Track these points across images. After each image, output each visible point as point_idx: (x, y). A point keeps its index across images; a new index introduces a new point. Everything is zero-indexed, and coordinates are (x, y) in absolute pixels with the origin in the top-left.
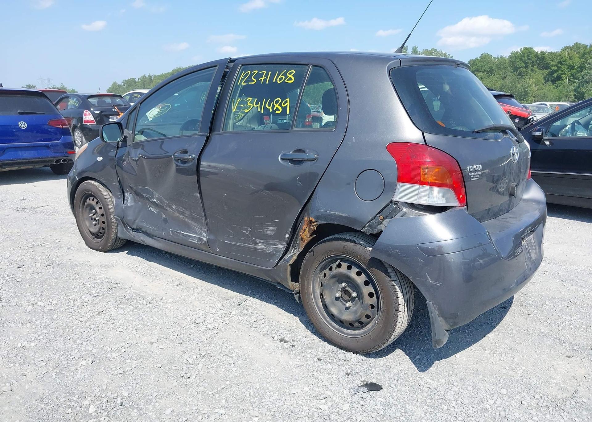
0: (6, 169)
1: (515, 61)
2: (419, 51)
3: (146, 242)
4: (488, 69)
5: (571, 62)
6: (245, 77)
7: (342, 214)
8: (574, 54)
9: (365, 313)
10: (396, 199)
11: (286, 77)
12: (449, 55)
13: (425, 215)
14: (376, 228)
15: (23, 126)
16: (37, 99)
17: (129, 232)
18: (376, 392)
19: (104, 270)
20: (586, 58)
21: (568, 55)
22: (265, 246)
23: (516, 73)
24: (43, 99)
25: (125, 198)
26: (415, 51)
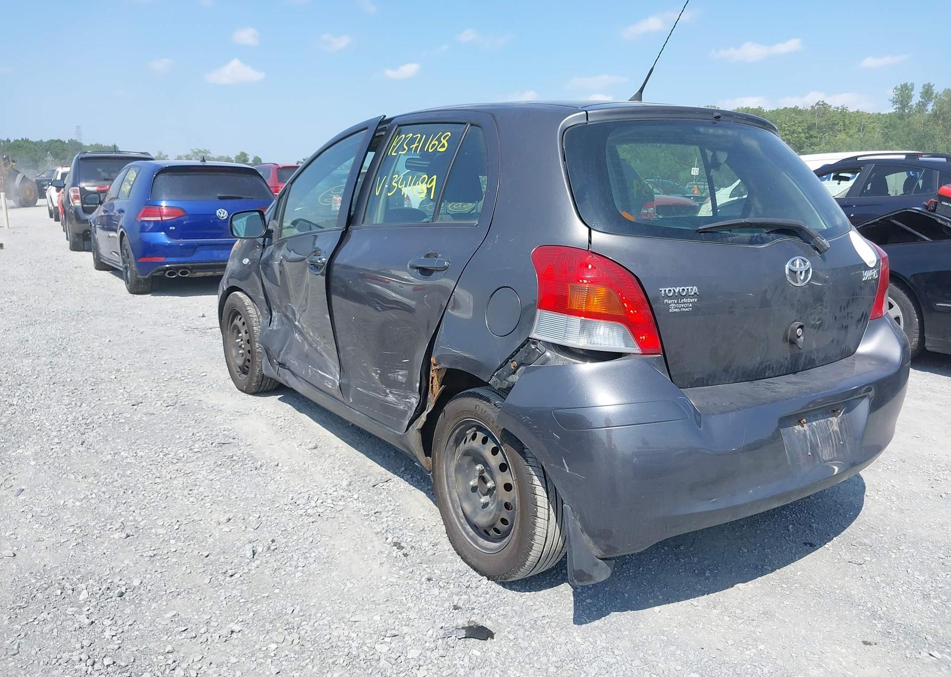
0: (198, 273)
3: (290, 382)
6: (397, 144)
7: (466, 355)
9: (499, 515)
10: (534, 335)
11: (440, 142)
13: (577, 363)
14: (505, 379)
15: (222, 215)
16: (246, 179)
17: (274, 368)
18: (478, 640)
19: (231, 418)
22: (396, 398)
24: (254, 177)
25: (273, 319)
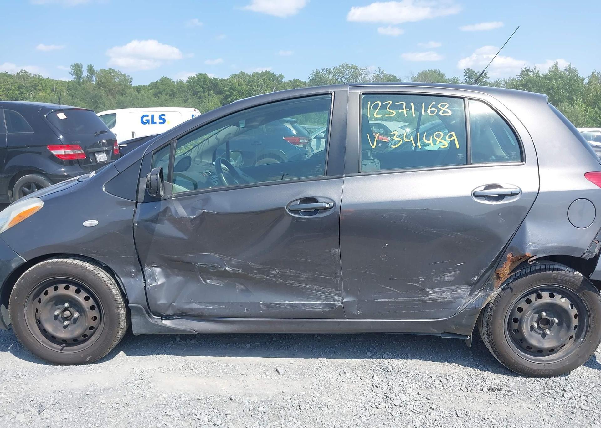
1: (193, 86)
2: (95, 70)
4: (170, 92)
5: (240, 88)
7: (561, 245)
8: (242, 82)
9: (570, 335)
12: (129, 76)
14: (594, 252)
20: (251, 86)
21: (237, 82)
22: (440, 294)
23: (197, 96)
25: (147, 275)
26: (91, 70)
